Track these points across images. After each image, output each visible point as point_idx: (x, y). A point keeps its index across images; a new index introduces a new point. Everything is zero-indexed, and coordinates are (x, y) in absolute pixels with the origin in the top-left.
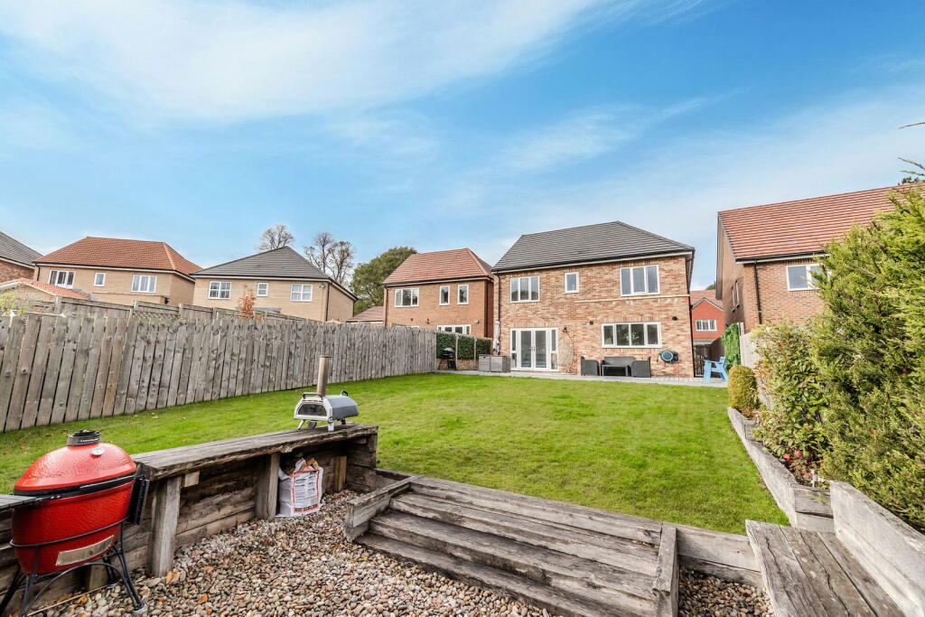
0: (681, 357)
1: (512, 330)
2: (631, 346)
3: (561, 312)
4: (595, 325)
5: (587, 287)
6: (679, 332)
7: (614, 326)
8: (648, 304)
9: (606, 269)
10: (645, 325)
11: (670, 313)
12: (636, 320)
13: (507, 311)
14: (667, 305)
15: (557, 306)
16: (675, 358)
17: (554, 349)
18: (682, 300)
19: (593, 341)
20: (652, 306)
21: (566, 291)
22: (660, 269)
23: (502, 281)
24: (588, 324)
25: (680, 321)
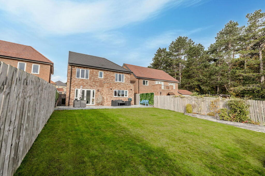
0: (132, 100)
1: (76, 89)
2: (121, 97)
3: (97, 84)
5: (106, 77)
6: (132, 93)
7: (117, 91)
9: (112, 73)
10: (125, 91)
11: (130, 88)
12: (123, 89)
13: (74, 81)
14: (130, 86)
15: (95, 82)
17: (93, 96)
18: (133, 85)
19: (111, 95)
21: (99, 78)
22: (125, 76)
23: (73, 68)
24: (110, 89)
25: (132, 91)
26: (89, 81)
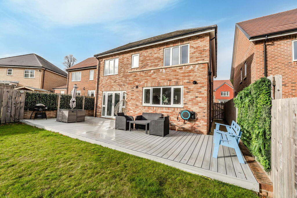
0: (199, 116)
1: (103, 92)
2: (161, 105)
4: (140, 88)
5: (144, 64)
6: (197, 94)
7: (151, 89)
8: (175, 71)
9: (156, 50)
10: (173, 88)
11: (191, 78)
12: (166, 85)
13: (102, 81)
14: (190, 72)
16: (192, 117)
18: (202, 66)
19: (138, 101)
20: (178, 72)
21: (132, 67)
22: (191, 47)
23: (101, 62)
24: (135, 88)
25: (199, 85)
26: (118, 77)
